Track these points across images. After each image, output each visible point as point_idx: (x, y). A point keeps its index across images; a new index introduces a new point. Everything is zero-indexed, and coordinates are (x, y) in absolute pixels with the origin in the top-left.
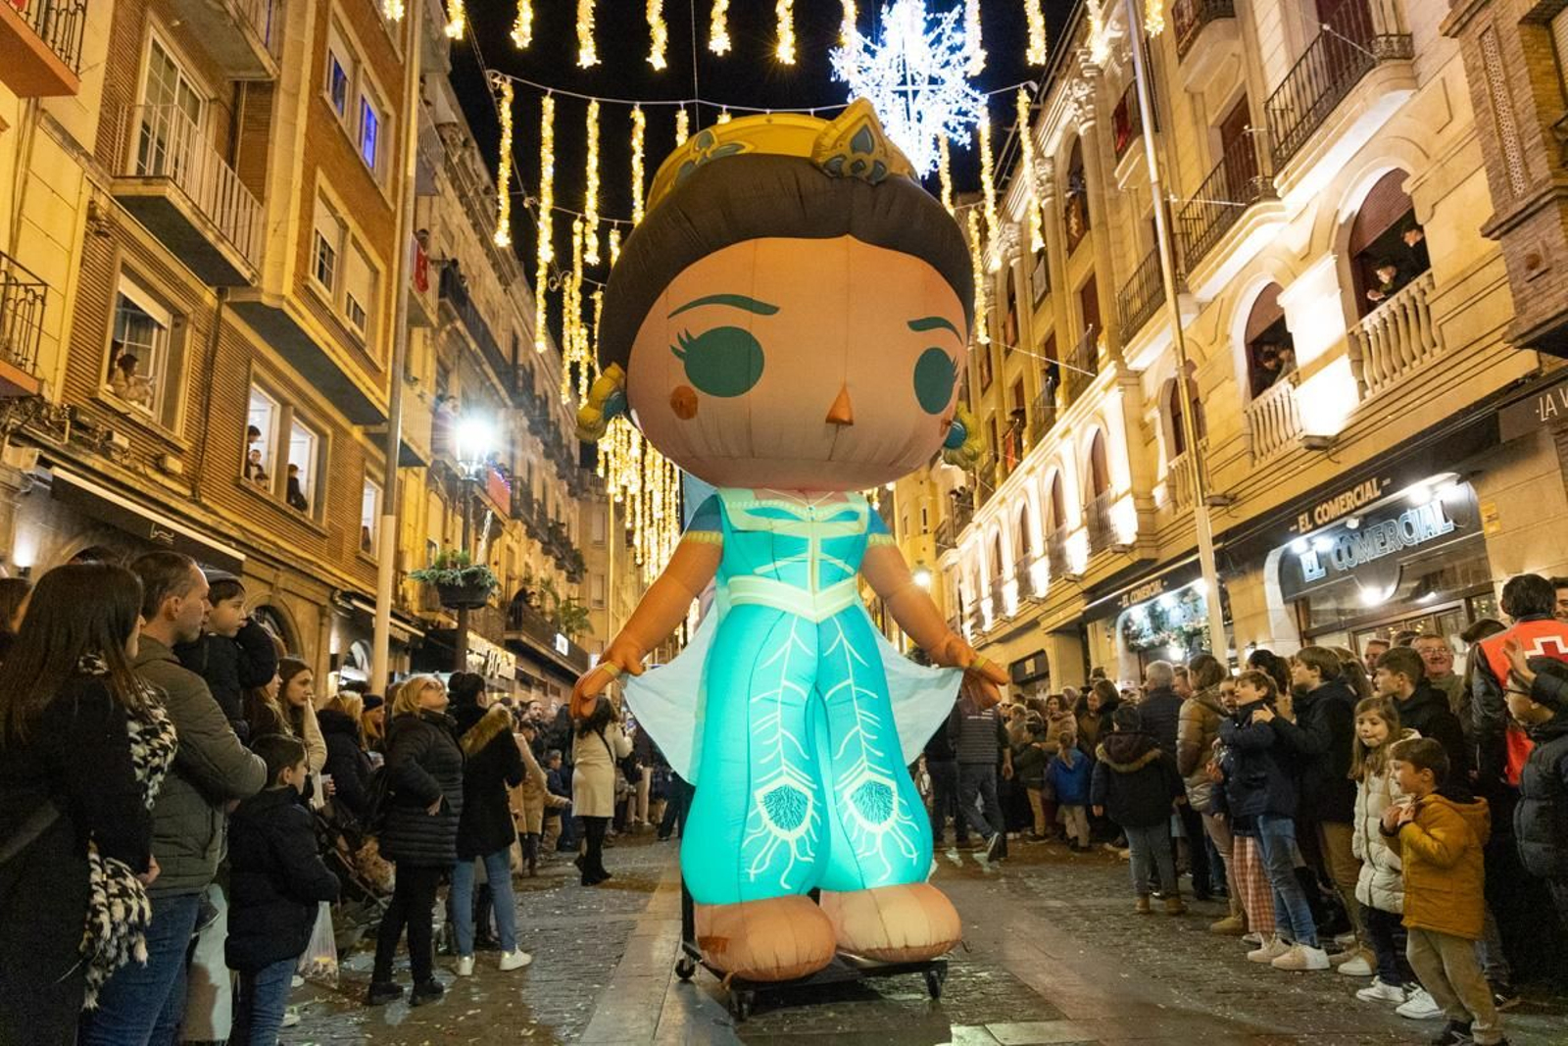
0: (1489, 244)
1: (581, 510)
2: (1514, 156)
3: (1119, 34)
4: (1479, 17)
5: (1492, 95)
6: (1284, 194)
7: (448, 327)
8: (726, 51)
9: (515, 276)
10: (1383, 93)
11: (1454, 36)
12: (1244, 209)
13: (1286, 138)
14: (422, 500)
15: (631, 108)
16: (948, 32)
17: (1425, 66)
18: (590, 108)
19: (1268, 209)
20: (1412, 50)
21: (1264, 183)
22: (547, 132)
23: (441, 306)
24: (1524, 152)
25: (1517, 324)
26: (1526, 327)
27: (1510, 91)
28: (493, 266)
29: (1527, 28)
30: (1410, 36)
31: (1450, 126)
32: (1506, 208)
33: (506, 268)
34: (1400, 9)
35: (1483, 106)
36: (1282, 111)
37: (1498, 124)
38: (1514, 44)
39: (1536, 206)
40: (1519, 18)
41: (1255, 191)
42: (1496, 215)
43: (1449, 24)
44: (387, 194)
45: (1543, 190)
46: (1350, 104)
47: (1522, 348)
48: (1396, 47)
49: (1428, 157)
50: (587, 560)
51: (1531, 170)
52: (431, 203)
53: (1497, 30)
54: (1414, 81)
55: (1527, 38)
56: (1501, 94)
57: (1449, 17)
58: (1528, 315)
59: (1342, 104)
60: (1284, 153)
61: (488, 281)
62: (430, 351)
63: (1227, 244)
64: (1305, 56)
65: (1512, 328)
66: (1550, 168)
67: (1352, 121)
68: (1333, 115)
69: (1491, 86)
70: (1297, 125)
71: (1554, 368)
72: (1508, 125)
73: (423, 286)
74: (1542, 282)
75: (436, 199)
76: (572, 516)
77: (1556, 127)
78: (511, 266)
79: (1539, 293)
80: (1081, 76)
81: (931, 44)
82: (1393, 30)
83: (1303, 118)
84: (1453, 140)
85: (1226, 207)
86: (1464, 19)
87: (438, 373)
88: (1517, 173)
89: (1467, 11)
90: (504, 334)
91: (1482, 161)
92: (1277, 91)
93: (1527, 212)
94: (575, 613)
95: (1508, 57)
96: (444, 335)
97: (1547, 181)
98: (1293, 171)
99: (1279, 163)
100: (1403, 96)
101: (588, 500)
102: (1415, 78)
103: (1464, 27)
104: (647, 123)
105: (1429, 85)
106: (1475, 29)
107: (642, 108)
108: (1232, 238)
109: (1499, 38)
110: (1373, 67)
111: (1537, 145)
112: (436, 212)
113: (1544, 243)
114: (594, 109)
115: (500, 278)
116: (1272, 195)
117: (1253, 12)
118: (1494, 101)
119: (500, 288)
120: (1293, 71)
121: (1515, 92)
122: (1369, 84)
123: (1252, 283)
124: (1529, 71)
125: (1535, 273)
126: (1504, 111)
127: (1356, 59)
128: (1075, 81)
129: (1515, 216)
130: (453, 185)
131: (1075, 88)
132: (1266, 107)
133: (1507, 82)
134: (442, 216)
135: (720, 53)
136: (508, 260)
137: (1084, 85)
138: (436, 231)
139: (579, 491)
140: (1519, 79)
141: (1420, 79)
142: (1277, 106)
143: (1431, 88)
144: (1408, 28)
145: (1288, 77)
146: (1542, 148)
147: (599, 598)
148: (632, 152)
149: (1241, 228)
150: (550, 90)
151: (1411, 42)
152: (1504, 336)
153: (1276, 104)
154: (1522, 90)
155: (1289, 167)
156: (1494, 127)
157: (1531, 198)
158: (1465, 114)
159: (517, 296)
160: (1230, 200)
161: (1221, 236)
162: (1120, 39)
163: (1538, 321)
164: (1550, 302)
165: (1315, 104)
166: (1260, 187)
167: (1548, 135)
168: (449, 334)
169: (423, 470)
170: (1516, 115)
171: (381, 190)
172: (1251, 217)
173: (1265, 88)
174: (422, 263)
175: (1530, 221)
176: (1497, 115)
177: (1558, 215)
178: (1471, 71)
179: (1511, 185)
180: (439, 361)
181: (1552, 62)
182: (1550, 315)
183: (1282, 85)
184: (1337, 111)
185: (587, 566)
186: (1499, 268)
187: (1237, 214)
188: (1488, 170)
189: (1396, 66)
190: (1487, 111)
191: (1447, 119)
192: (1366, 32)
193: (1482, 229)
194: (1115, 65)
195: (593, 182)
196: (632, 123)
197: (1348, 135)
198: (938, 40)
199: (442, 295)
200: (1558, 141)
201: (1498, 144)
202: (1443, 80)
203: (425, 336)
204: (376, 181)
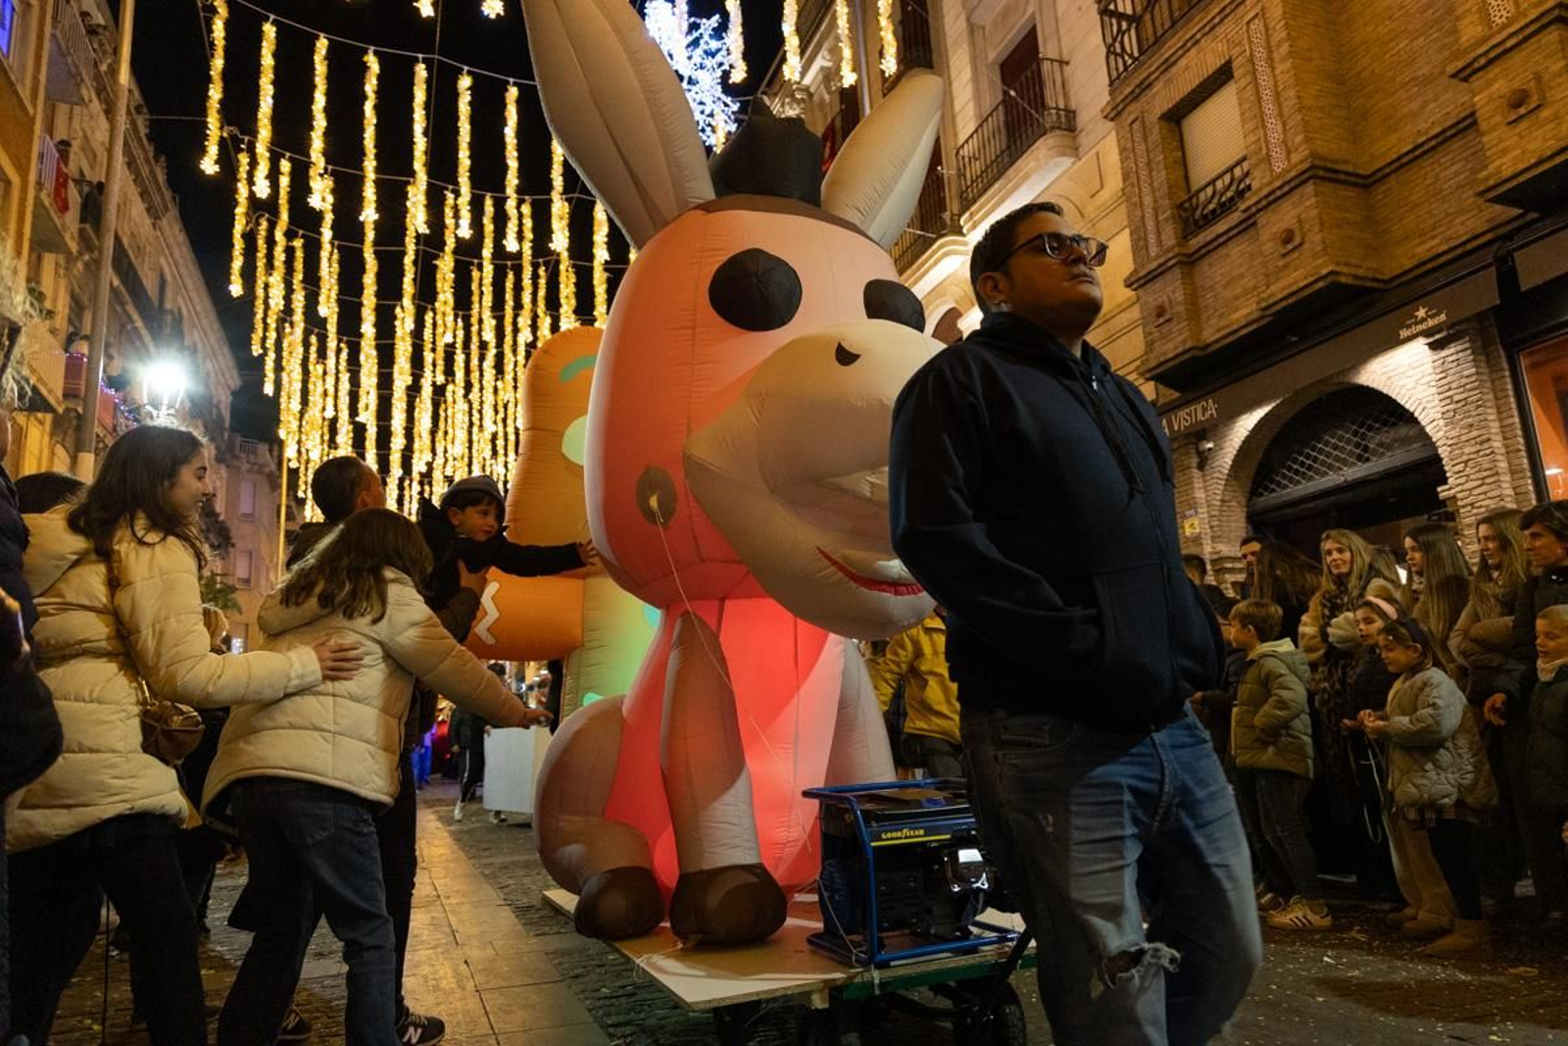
0: (1129, 293)
1: (229, 477)
2: (1150, 225)
3: (829, 64)
4: (1130, 108)
5: (1137, 172)
6: (969, 231)
7: (87, 257)
8: (498, 15)
9: (167, 209)
10: (1052, 157)
11: (1112, 120)
12: (935, 240)
13: (972, 182)
14: (46, 451)
15: (365, 52)
16: (706, 37)
17: (1084, 140)
18: (318, 44)
19: (954, 243)
20: (1075, 125)
21: (952, 219)
22: (267, 60)
23: (82, 233)
24: (1158, 223)
25: (1147, 360)
26: (1153, 363)
27: (1151, 171)
28: (142, 195)
29: (1165, 124)
30: (1074, 112)
31: (1101, 193)
32: (1143, 266)
33: (157, 199)
34: (1067, 88)
35: (1130, 181)
36: (970, 158)
37: (1140, 197)
38: (1155, 136)
39: (1164, 267)
40: (1159, 115)
41: (944, 226)
42: (1136, 271)
43: (1109, 109)
44: (25, 93)
45: (1170, 255)
46: (1026, 162)
47: (1148, 380)
48: (1063, 120)
49: (1082, 215)
50: (233, 533)
51: (1163, 238)
52: (71, 112)
53: (1143, 122)
54: (1075, 151)
55: (1164, 131)
56: (1143, 173)
57: (1108, 103)
58: (1155, 353)
59: (1020, 161)
60: (971, 195)
61: (134, 212)
62: (63, 282)
63: (919, 269)
64: (991, 114)
65: (1142, 363)
66: (1177, 238)
67: (1027, 177)
68: (1011, 170)
69: (1137, 165)
70: (982, 172)
71: (1168, 399)
72: (1148, 200)
73: (64, 207)
74: (1165, 329)
75: (77, 109)
76: (218, 484)
77: (1180, 206)
78: (163, 199)
79: (1163, 337)
80: (792, 96)
81: (688, 46)
82: (1062, 106)
83: (987, 168)
84: (1101, 205)
85: (920, 236)
86: (1120, 107)
87: (71, 309)
88: (1152, 239)
89: (1123, 101)
90: (150, 274)
91: (1126, 223)
92: (967, 141)
93: (1159, 271)
94: (220, 591)
95: (1150, 144)
96: (80, 265)
97: (1173, 247)
98: (977, 212)
99: (966, 204)
100: (1066, 162)
101: (238, 469)
102: (1076, 149)
103: (1118, 114)
104: (381, 69)
105: (1086, 157)
106: (1128, 116)
107: (376, 53)
108: (923, 264)
109: (1144, 127)
110: (1045, 134)
111: (1167, 219)
112: (76, 125)
113: (1169, 297)
114: (322, 45)
115: (148, 210)
116: (959, 231)
117: (948, 67)
118: (1138, 178)
119: (148, 221)
120: (981, 126)
121: (1154, 173)
122: (1043, 147)
123: (937, 307)
124: (1165, 158)
125: (1161, 320)
126: (1146, 189)
127: (1032, 125)
128: (787, 100)
129: (1149, 273)
130: (98, 95)
131: (787, 108)
132: (958, 152)
133: (1148, 164)
134: (83, 130)
135: (493, 16)
136: (159, 189)
137: (795, 106)
138: (76, 145)
139: (228, 456)
140: (1158, 163)
141: (1081, 149)
142: (966, 154)
143: (1088, 157)
144: (1073, 106)
145: (976, 131)
146: (1171, 221)
147: (246, 576)
148: (365, 98)
149: (931, 257)
150: (272, 17)
151: (1075, 117)
152: (1137, 368)
153: (965, 152)
154: (1158, 172)
155: (973, 209)
156: (1137, 199)
157: (1161, 260)
158: (1114, 183)
159: (168, 233)
160: (922, 230)
161: (913, 262)
162: (829, 68)
163: (1162, 359)
164: (1170, 345)
165: (997, 157)
166: (948, 222)
167: (1175, 211)
168: (87, 265)
169: (49, 417)
170: (1153, 191)
171: (19, 88)
172: (940, 248)
173: (956, 135)
174: (61, 181)
175: (1160, 278)
176: (1140, 190)
177: (1180, 276)
178: (1122, 150)
179: (1147, 249)
180: (73, 296)
181: (1180, 154)
182: (1170, 356)
183: (971, 136)
184: (1014, 167)
185: (233, 541)
186: (1135, 313)
187: (927, 244)
188: (1131, 233)
189: (1061, 136)
190: (1132, 185)
191: (1099, 187)
192: (1040, 104)
193: (1125, 281)
194: (824, 92)
195: (320, 122)
196: (365, 68)
197: (1023, 188)
198: (695, 43)
199: (83, 220)
200: (1181, 217)
201: (1139, 213)
202: (1098, 154)
203: (57, 264)
204: (13, 78)
